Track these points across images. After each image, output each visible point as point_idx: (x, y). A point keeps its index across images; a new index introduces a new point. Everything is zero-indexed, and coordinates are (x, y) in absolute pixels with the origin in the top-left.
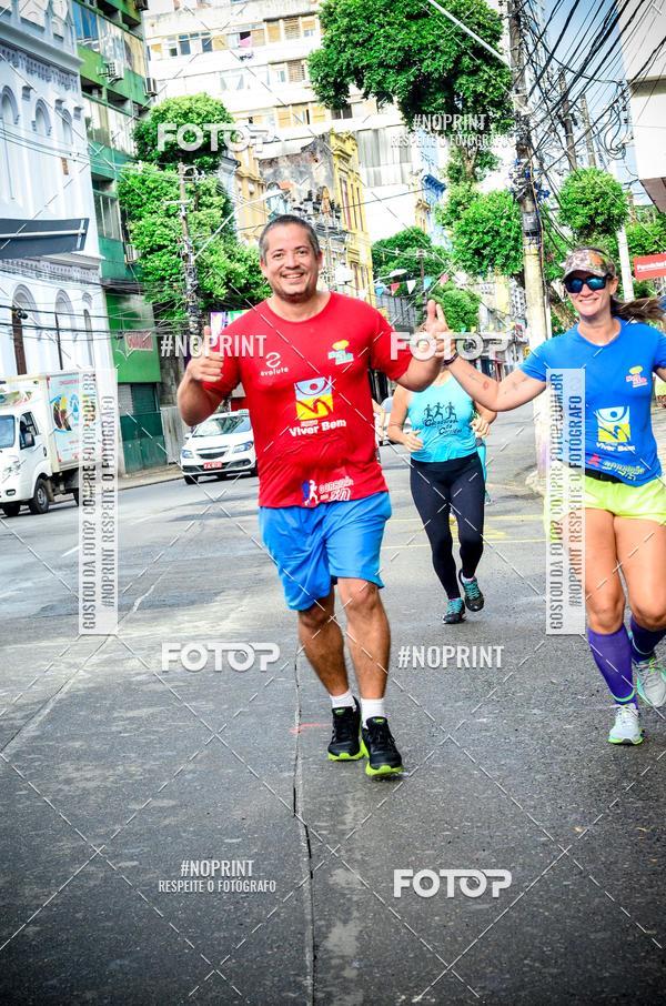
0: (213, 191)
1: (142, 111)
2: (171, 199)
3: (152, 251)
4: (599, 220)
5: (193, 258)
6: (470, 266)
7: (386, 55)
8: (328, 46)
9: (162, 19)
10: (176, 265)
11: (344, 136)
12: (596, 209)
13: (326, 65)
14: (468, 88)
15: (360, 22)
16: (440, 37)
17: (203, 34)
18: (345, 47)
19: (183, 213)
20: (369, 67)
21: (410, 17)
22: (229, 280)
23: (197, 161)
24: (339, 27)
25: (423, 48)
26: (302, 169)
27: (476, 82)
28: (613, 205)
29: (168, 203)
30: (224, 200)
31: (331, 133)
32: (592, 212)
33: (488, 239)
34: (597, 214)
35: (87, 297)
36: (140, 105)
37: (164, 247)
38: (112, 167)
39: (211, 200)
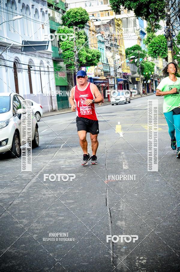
1: (64, 12)
3: (66, 50)
5: (77, 52)
6: (153, 55)
10: (72, 54)
11: (118, 20)
14: (153, 7)
19: (75, 40)
22: (87, 58)
23: (79, 26)
26: (107, 28)
27: (155, 5)
30: (86, 37)
31: (115, 18)
33: (158, 48)
35: (48, 62)
36: (63, 10)
37: (69, 49)
38: (55, 27)
39: (82, 36)
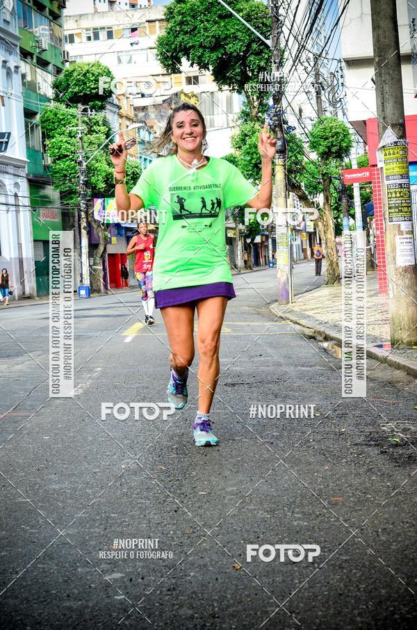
0: (101, 123)
1: (59, 71)
2: (73, 126)
3: (59, 158)
4: (334, 150)
5: (85, 164)
6: (251, 174)
7: (204, 40)
8: (169, 33)
9: (83, 17)
10: (74, 168)
11: (190, 95)
12: (332, 142)
13: (167, 44)
14: (255, 63)
15: (189, 18)
16: (238, 30)
17: (108, 28)
18: (179, 34)
19: (80, 135)
20: (193, 47)
21: (221, 17)
22: (108, 179)
23: (91, 103)
24: (176, 21)
25: (227, 37)
26: (163, 114)
27: (260, 60)
28: (342, 140)
29: (71, 128)
30: (107, 129)
31: (182, 92)
32: (330, 144)
34: (333, 145)
35: (16, 185)
36: (57, 67)
37: (67, 156)
38: (37, 104)
39: (99, 128)
